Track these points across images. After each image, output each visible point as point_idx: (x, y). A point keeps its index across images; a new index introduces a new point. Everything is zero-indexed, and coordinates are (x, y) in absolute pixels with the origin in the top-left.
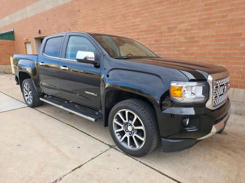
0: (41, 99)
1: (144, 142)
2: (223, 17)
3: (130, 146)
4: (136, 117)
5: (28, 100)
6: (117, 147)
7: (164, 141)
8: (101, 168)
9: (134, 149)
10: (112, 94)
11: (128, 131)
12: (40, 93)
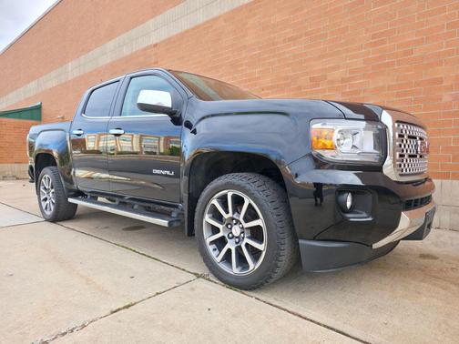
0: (70, 200)
1: (264, 253)
2: (406, 53)
3: (237, 267)
4: (247, 201)
5: (46, 208)
6: (212, 277)
7: (303, 245)
8: (172, 309)
9: (245, 273)
10: (203, 168)
11: (233, 236)
12: (71, 191)
